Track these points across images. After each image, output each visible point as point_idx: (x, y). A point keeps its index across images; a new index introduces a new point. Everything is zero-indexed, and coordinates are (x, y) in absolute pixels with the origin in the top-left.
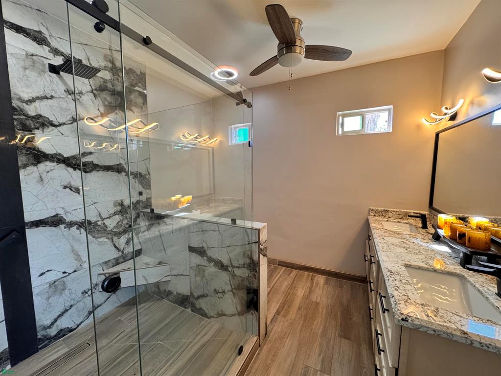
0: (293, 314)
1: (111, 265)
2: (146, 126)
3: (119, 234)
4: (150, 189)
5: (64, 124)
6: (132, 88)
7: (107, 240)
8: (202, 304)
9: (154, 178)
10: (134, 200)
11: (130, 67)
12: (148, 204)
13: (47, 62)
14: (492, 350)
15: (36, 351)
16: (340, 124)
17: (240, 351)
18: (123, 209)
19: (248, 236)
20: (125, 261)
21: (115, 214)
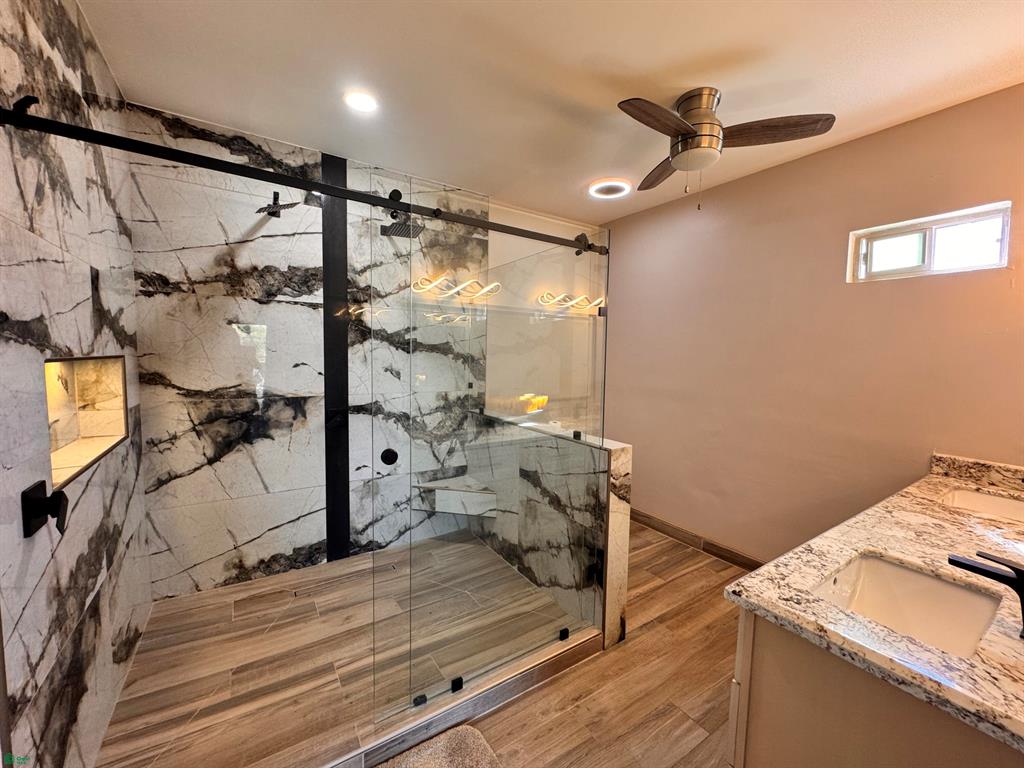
0: (689, 631)
1: (428, 478)
2: (483, 287)
3: (441, 439)
4: (485, 380)
5: (390, 294)
6: (469, 236)
7: (425, 443)
8: (531, 559)
9: (490, 363)
10: (462, 394)
11: (469, 208)
12: (480, 403)
13: (379, 224)
14: (858, 665)
15: (348, 555)
16: (862, 257)
17: (564, 635)
18: (447, 406)
19: (594, 461)
20: (445, 478)
21: (437, 409)
